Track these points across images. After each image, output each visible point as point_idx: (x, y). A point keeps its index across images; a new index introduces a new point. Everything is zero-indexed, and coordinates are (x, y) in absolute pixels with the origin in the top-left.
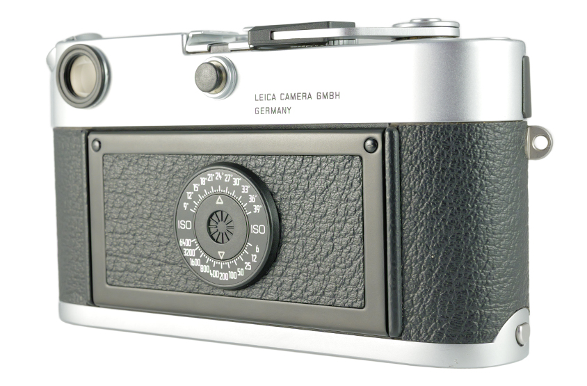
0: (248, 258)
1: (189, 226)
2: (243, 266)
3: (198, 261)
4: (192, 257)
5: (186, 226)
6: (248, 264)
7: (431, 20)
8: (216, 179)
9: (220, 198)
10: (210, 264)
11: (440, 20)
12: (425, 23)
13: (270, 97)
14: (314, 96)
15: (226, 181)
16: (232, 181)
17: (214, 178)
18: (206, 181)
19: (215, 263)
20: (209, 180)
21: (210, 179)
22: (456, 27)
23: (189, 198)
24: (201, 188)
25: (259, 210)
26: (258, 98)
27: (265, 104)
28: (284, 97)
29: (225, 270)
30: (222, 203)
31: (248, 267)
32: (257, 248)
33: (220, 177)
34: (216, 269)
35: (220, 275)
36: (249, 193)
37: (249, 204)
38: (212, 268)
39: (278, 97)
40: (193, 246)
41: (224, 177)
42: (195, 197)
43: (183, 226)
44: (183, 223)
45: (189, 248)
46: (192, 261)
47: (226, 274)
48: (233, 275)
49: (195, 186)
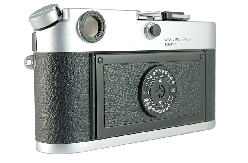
0: (169, 102)
1: (148, 93)
3: (151, 107)
4: (149, 106)
5: (146, 93)
6: (169, 105)
8: (159, 72)
9: (160, 79)
10: (156, 107)
13: (170, 39)
14: (183, 39)
15: (162, 72)
16: (164, 72)
17: (158, 72)
18: (155, 73)
19: (157, 106)
20: (156, 73)
23: (148, 81)
24: (153, 76)
25: (173, 83)
26: (165, 39)
27: (168, 42)
28: (174, 39)
29: (161, 108)
30: (161, 81)
31: (170, 106)
32: (173, 98)
33: (160, 71)
34: (158, 109)
35: (159, 111)
36: (170, 77)
37: (170, 81)
38: (156, 109)
39: (172, 39)
40: (149, 101)
41: (162, 71)
42: (151, 80)
44: (145, 92)
45: (148, 102)
46: (149, 107)
47: (161, 110)
48: (164, 110)
49: (151, 75)
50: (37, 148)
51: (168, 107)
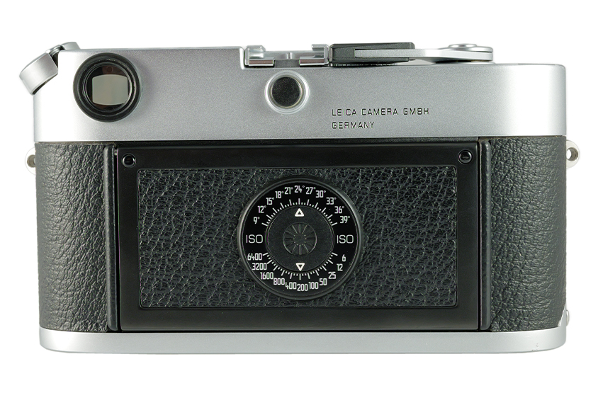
0: (332, 268)
1: (259, 241)
2: (327, 276)
3: (271, 274)
4: (263, 271)
6: (333, 273)
7: (467, 46)
8: (295, 192)
9: (300, 210)
10: (286, 277)
11: (476, 46)
12: (462, 48)
14: (400, 111)
15: (307, 193)
16: (314, 193)
17: (293, 191)
18: (283, 194)
19: (292, 275)
20: (286, 193)
21: (288, 192)
22: (490, 51)
23: (261, 212)
24: (276, 201)
25: (346, 220)
26: (336, 113)
27: (344, 119)
28: (366, 112)
29: (305, 280)
30: (302, 215)
31: (333, 276)
32: (344, 257)
33: (301, 190)
34: (292, 281)
35: (298, 287)
36: (335, 205)
37: (335, 215)
38: (288, 281)
39: (359, 112)
40: (265, 260)
41: (305, 190)
42: (268, 210)
43: (252, 241)
44: (252, 237)
45: (259, 262)
46: (263, 275)
47: (305, 285)
48: (314, 285)
49: (269, 199)
50: (43, 343)
51: (328, 280)
